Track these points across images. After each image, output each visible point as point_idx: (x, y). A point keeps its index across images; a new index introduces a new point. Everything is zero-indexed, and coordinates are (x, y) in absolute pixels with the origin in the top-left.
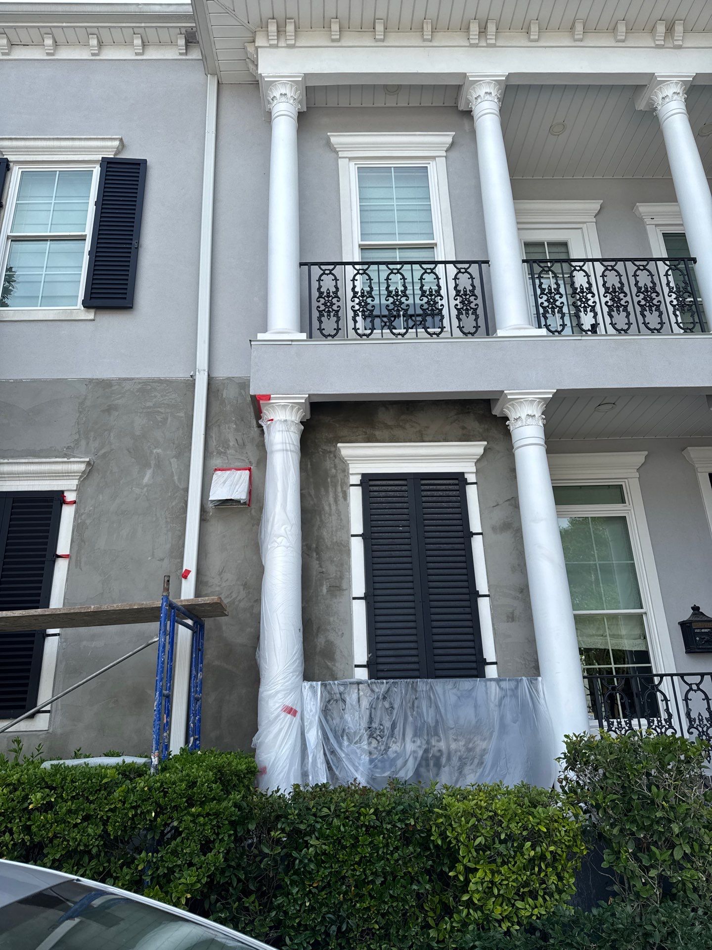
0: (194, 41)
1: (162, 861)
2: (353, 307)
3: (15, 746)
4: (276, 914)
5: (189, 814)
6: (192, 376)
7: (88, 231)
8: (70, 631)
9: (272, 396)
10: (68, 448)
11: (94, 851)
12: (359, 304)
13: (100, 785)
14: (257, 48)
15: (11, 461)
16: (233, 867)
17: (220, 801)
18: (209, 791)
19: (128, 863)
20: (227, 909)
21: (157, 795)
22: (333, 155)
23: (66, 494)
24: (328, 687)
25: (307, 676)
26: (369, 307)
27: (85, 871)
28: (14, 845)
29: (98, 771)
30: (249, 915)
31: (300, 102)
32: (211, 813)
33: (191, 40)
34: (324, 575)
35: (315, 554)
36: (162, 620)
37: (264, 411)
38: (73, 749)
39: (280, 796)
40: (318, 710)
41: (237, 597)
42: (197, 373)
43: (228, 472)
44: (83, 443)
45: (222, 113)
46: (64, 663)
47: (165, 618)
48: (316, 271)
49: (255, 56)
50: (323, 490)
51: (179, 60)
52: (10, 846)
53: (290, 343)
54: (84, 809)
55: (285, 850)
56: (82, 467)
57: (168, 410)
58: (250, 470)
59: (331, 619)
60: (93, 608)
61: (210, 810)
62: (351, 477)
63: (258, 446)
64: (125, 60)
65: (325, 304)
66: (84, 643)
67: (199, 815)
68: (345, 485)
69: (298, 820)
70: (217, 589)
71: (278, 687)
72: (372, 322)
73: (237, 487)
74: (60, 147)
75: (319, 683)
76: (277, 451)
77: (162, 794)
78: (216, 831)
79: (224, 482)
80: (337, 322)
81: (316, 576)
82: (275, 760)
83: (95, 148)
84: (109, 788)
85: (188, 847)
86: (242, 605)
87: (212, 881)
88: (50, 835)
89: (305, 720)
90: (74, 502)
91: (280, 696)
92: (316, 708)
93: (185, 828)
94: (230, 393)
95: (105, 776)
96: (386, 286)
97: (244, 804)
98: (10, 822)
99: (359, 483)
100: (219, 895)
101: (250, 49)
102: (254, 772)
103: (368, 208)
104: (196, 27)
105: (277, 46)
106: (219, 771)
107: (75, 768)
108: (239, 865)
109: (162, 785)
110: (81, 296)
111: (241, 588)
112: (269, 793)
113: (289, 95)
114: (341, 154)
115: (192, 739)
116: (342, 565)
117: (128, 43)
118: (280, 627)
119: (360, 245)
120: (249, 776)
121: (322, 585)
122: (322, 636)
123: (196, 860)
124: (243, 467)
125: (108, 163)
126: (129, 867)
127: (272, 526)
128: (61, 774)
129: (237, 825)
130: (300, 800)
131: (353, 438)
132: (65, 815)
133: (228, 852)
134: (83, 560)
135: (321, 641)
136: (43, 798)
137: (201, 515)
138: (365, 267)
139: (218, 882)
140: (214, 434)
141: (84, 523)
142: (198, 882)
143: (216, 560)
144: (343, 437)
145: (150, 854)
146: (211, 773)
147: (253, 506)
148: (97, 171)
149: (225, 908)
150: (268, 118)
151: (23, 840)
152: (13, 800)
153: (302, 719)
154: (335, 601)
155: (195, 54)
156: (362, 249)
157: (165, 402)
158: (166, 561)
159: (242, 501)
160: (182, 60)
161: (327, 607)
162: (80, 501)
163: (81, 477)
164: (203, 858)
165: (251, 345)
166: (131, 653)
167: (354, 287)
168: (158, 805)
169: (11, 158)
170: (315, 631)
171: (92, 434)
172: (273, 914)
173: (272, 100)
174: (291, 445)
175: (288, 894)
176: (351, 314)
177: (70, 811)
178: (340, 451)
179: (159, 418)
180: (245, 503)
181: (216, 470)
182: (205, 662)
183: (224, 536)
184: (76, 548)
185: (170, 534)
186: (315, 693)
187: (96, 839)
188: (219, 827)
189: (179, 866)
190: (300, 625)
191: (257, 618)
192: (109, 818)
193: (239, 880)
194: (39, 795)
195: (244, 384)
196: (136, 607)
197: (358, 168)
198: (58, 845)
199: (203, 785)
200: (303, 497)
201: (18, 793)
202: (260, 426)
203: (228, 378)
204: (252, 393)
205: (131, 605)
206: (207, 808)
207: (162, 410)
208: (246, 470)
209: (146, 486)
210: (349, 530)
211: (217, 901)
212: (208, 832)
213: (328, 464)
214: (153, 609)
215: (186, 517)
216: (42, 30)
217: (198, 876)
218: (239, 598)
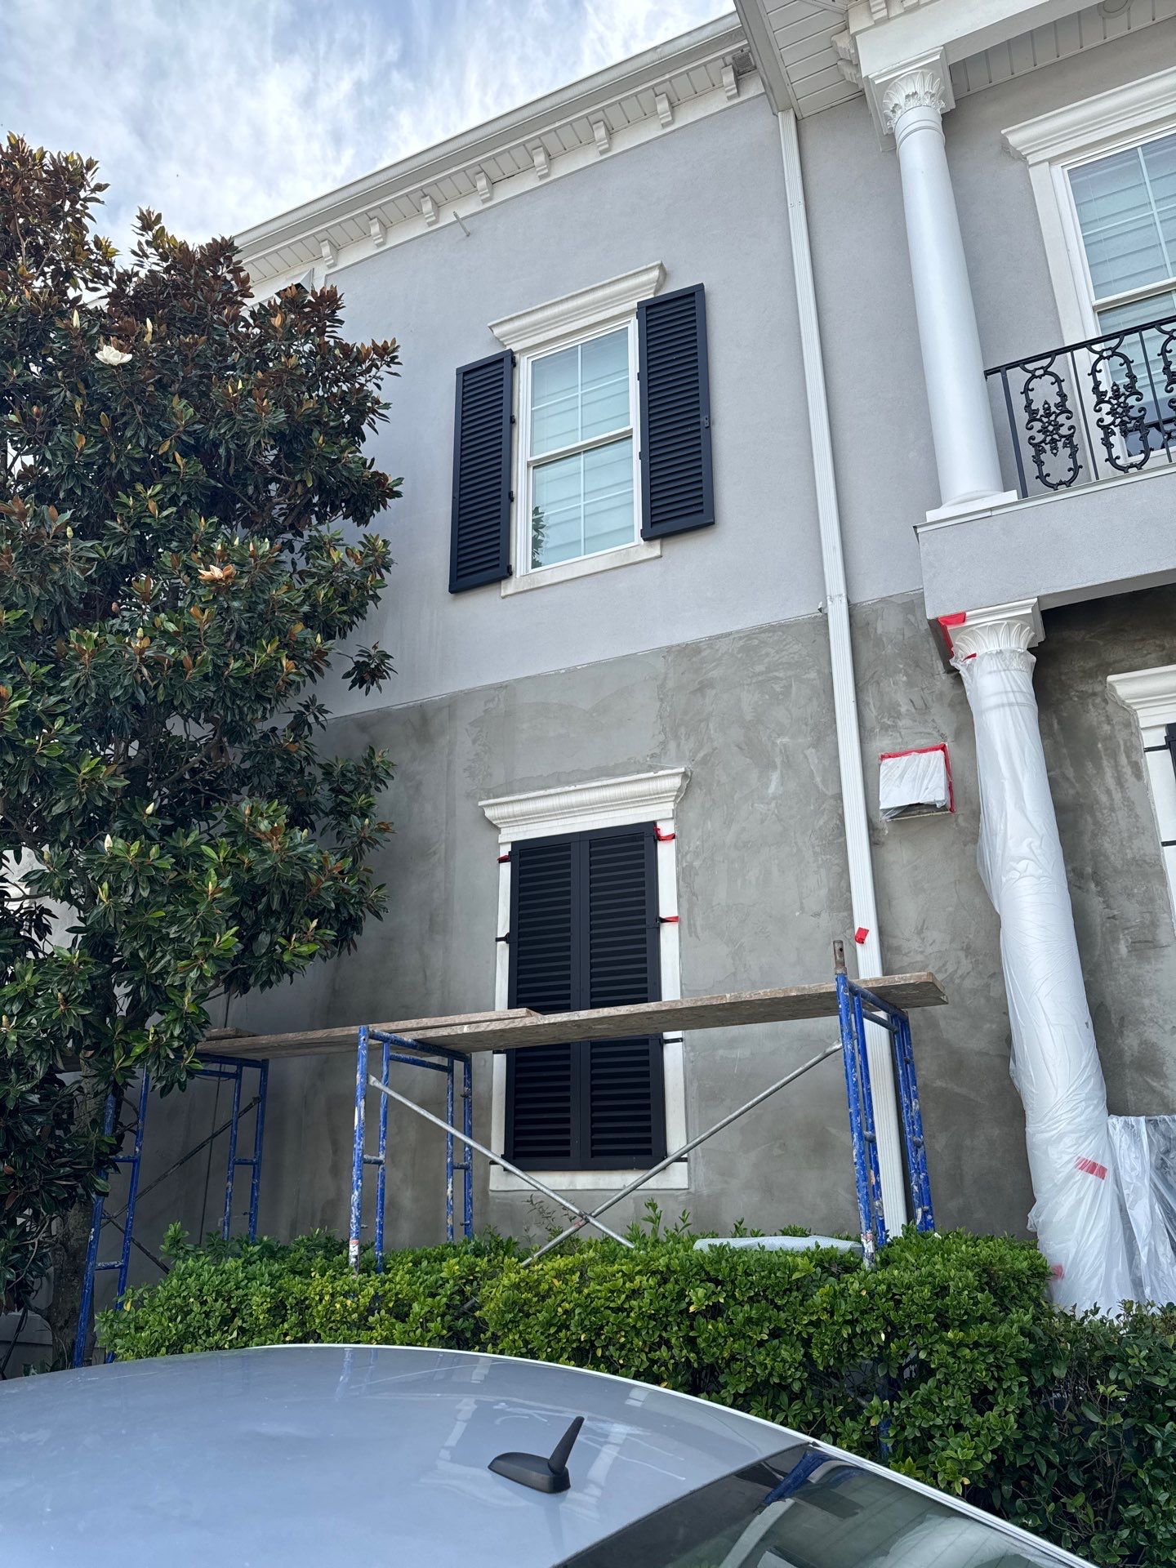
0: (748, 68)
1: (909, 1416)
2: (1101, 420)
3: (649, 1212)
4: (1131, 1534)
5: (942, 1340)
6: (820, 610)
7: (634, 423)
8: (697, 1034)
9: (968, 614)
10: (652, 756)
11: (796, 1387)
12: (1112, 412)
13: (789, 1283)
14: (853, 37)
15: (579, 787)
16: (1035, 1440)
17: (993, 1323)
18: (974, 1305)
19: (854, 1412)
20: (1036, 1511)
21: (885, 1305)
22: (1020, 165)
23: (659, 825)
24: (1162, 1127)
25: (1115, 1107)
26: (1134, 413)
27: (786, 1417)
28: (676, 1364)
29: (782, 1260)
30: (1077, 1528)
31: (943, 97)
32: (982, 1342)
33: (742, 68)
34: (1117, 922)
35: (1092, 886)
36: (843, 1013)
37: (956, 641)
38: (729, 1220)
39: (1101, 1321)
40: (1148, 1167)
41: (956, 971)
42: (829, 603)
43: (905, 758)
44: (672, 745)
45: (811, 166)
46: (696, 1085)
47: (847, 1011)
48: (1017, 377)
49: (852, 51)
50: (1089, 765)
51: (729, 108)
52: (670, 1367)
53: (989, 514)
54: (770, 1318)
55: (1129, 1420)
56: (677, 782)
57: (790, 673)
58: (943, 748)
59: (1146, 1002)
60: (729, 997)
61: (980, 1336)
62: (1144, 734)
63: (951, 705)
64: (648, 142)
65: (1044, 430)
66: (721, 1052)
67: (961, 1344)
68: (1135, 752)
69: (1148, 1370)
70: (919, 958)
71: (1063, 1126)
72: (1144, 439)
73: (926, 782)
74: (578, 308)
75: (1142, 1119)
76: (991, 709)
77: (891, 1303)
78: (996, 1374)
79: (902, 776)
80: (1073, 456)
81: (1103, 925)
82: (1077, 1252)
83: (625, 292)
84: (803, 1287)
85: (949, 1397)
86: (968, 984)
87: (1001, 1459)
88: (726, 1355)
89: (1124, 1186)
90: (673, 837)
91: (1068, 1141)
92: (1142, 1164)
93: (941, 1365)
94: (889, 625)
95: (795, 1269)
96: (1163, 365)
97: (1039, 1331)
98: (666, 1331)
99: (1163, 743)
100: (1017, 1485)
101: (843, 42)
102: (1042, 1274)
103: (1102, 236)
104: (749, 44)
105: (888, 19)
106: (984, 1270)
107: (744, 1251)
108: (1045, 1438)
109: (889, 1289)
110: (638, 524)
111: (962, 954)
112: (1079, 1315)
113: (921, 93)
114: (1031, 160)
115: (919, 1212)
116: (1152, 900)
117: (649, 114)
118: (1047, 1020)
119: (1094, 308)
120: (1037, 1281)
121: (1116, 940)
122: (1131, 1034)
123: (967, 1421)
124: (931, 745)
125: (648, 308)
126: (853, 1419)
127: (1005, 841)
128: (727, 1260)
129: (1030, 1366)
130: (1146, 1332)
131: (1138, 661)
132: (744, 1326)
133: (1021, 1415)
134: (699, 922)
135: (1130, 1043)
136: (708, 1298)
137: (870, 836)
138: (1114, 343)
139: (1013, 1464)
140: (870, 698)
141: (690, 866)
142: (978, 1459)
143: (908, 910)
144: (1115, 662)
145: (887, 1402)
146: (970, 1274)
147: (959, 810)
148: (633, 326)
149: (1030, 1509)
150: (890, 143)
151: (687, 1359)
152: (664, 1297)
153: (1117, 1182)
154: (1148, 967)
155: (754, 88)
156: (1099, 313)
157: (784, 660)
158: (825, 915)
159: (938, 805)
160: (733, 106)
161: (1133, 980)
162: (681, 833)
163: (677, 796)
164: (979, 1419)
165: (917, 534)
166: (801, 1069)
167: (1097, 384)
168: (889, 1322)
169: (515, 347)
170: (1116, 1025)
171: (683, 730)
172: (1125, 1533)
173: (893, 111)
174: (1017, 694)
175: (1150, 1502)
176: (1097, 434)
177: (749, 1320)
178: (1114, 690)
179: (777, 688)
180: (944, 808)
181: (883, 757)
182: (919, 1082)
183: (916, 868)
184: (685, 905)
185: (823, 871)
186: (1135, 1136)
187: (796, 1369)
188: (999, 1368)
189: (939, 1427)
190: (1086, 1016)
191: (1000, 1008)
192: (810, 1336)
193: (1050, 1465)
194: (701, 1292)
195: (913, 604)
196: (794, 994)
197: (1069, 171)
198: (739, 1372)
199: (960, 1293)
200: (1054, 784)
201: (669, 1286)
202: (954, 672)
203: (883, 600)
204: (930, 616)
205: (785, 991)
206: (974, 1334)
207: (781, 674)
208: (937, 749)
209: (774, 798)
210: (1155, 834)
211: (1015, 1496)
212: (982, 1375)
213: (1093, 716)
214: (821, 996)
215: (845, 842)
216: (529, 146)
217: (975, 1448)
218: (960, 972)
